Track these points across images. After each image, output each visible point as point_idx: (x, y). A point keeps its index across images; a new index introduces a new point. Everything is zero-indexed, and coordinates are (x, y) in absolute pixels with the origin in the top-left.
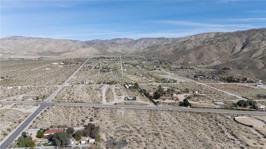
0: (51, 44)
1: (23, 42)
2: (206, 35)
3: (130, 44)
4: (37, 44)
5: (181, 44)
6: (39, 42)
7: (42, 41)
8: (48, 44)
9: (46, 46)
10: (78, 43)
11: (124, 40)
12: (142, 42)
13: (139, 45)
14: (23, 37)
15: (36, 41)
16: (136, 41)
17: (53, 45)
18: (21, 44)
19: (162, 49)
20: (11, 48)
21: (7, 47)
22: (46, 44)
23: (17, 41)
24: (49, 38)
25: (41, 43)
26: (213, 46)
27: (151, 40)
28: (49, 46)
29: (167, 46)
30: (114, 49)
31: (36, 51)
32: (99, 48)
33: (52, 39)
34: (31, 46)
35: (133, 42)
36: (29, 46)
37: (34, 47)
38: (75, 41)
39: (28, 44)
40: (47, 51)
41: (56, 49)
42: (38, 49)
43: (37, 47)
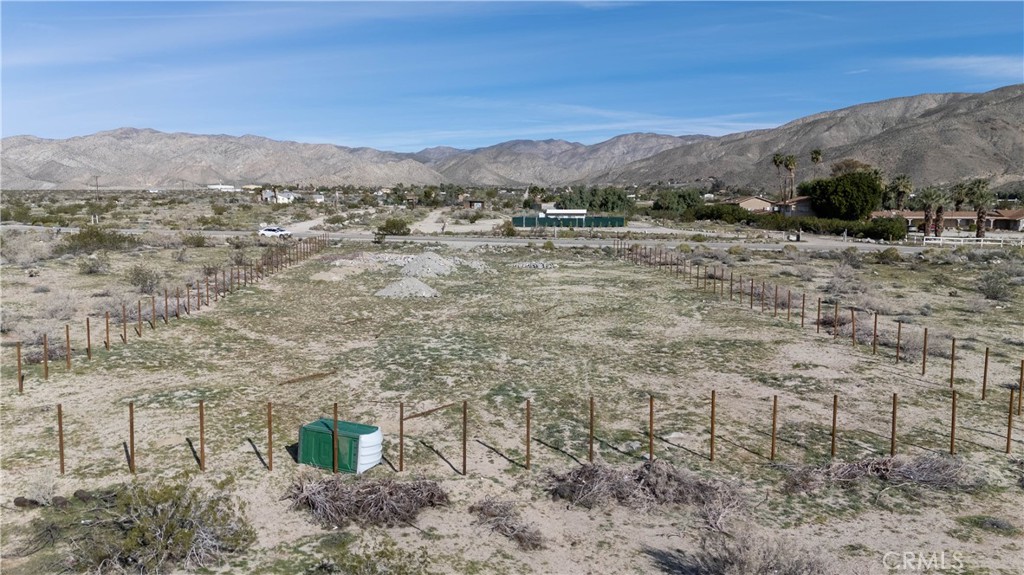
0: (257, 155)
1: (151, 147)
2: (900, 105)
3: (567, 158)
4: (204, 152)
5: (797, 132)
6: (214, 145)
7: (225, 144)
8: (247, 156)
9: (237, 161)
10: (366, 156)
11: (546, 147)
12: (616, 152)
13: (606, 161)
14: (158, 132)
15: (202, 143)
16: (595, 149)
17: (264, 158)
18: (145, 155)
19: (710, 156)
20: (103, 166)
21: (85, 161)
22: (239, 153)
23: (130, 141)
24: (253, 137)
25: (220, 149)
26: (966, 124)
27: (654, 140)
28: (249, 161)
29: (733, 144)
30: (502, 173)
31: (197, 178)
32: (445, 168)
33: (265, 138)
34: (179, 161)
35: (581, 150)
36: (173, 161)
37: (190, 163)
38: (353, 151)
39: (171, 155)
40: (239, 179)
41: (274, 171)
42: (203, 171)
43: (203, 163)
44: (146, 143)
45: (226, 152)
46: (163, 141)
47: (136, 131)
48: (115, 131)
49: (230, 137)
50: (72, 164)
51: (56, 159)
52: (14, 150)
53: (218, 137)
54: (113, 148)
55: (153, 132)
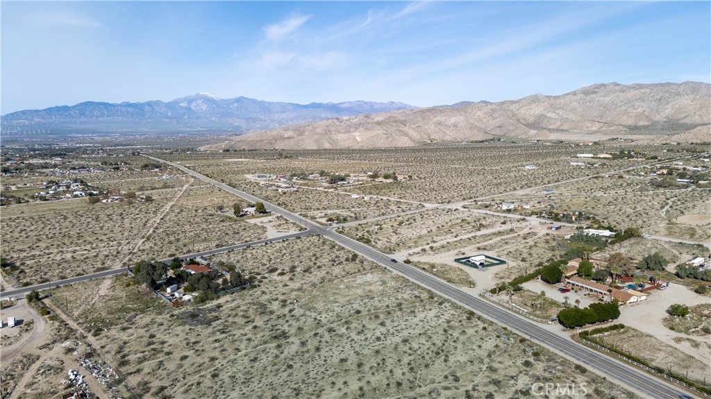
0: (685, 101)
1: (607, 99)
4: (643, 101)
6: (652, 95)
7: (661, 93)
8: (676, 101)
9: (667, 106)
14: (619, 85)
17: (690, 103)
20: (571, 116)
21: (561, 112)
22: (670, 100)
23: (595, 96)
24: (692, 82)
25: (656, 97)
28: (677, 106)
31: (631, 122)
34: (623, 108)
36: (618, 109)
37: (630, 110)
39: (620, 104)
40: (665, 120)
41: (695, 113)
42: (637, 116)
43: (640, 109)
44: (605, 96)
45: (660, 100)
46: (616, 94)
47: (604, 85)
48: (590, 87)
49: (673, 84)
50: (553, 115)
51: (545, 113)
52: (525, 108)
53: (663, 85)
54: (581, 102)
55: (616, 85)
